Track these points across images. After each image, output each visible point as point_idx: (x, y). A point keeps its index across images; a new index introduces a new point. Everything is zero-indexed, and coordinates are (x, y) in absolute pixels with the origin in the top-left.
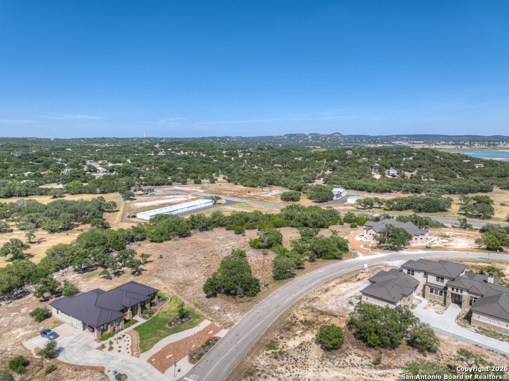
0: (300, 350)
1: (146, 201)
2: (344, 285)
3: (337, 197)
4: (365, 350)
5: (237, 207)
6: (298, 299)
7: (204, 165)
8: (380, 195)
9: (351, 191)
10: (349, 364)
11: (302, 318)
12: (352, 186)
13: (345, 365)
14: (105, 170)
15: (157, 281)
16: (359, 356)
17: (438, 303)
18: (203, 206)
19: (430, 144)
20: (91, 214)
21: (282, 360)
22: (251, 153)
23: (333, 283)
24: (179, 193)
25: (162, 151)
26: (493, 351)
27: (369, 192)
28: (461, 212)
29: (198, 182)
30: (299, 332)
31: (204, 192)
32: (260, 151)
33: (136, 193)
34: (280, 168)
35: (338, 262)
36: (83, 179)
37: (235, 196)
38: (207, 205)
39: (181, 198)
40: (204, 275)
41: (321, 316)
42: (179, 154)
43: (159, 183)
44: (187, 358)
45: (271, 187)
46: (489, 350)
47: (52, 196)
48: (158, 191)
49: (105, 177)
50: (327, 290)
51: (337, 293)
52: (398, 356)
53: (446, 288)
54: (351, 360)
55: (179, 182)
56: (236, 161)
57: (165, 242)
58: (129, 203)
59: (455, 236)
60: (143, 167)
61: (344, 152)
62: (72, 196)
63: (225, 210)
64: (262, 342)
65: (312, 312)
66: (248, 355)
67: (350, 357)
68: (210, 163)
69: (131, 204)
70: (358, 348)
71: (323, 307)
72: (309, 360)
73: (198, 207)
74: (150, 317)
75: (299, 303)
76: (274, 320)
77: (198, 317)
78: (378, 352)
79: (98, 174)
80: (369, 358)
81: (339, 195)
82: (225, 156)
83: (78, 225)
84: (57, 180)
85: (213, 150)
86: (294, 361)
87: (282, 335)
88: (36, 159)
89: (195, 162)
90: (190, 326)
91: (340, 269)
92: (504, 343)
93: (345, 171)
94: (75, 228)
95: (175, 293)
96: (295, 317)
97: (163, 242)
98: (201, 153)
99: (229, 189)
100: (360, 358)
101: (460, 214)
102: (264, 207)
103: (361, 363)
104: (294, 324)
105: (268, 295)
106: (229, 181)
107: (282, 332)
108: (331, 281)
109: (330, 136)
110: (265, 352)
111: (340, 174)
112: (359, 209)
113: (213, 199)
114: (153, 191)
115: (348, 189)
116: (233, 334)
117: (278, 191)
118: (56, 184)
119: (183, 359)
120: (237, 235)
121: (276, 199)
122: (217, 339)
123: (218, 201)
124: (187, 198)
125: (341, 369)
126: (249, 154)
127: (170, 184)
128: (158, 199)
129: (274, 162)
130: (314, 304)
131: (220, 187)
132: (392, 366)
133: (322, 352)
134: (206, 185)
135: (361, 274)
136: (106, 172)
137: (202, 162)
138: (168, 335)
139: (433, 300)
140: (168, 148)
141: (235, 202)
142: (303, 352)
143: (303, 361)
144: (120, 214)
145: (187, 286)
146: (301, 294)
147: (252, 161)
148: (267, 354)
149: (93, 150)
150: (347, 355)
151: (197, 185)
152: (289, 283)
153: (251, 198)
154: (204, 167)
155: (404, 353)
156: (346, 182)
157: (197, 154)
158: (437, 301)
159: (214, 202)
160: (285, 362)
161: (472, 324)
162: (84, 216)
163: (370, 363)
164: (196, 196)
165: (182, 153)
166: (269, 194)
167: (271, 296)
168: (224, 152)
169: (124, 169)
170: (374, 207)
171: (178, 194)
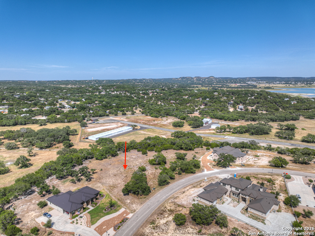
0: (165, 225)
1: (94, 127)
2: (193, 189)
3: (205, 124)
4: (195, 226)
5: (147, 132)
6: (169, 197)
7: (128, 102)
8: (232, 122)
9: (214, 119)
10: (187, 232)
11: (169, 208)
12: (216, 117)
13: (185, 233)
14: (70, 107)
15: (99, 185)
16: (192, 228)
17: (236, 201)
18: (127, 131)
19: (270, 83)
20: (62, 137)
21: (157, 230)
22: (157, 93)
23: (188, 188)
24: (113, 121)
25: (103, 91)
26: (253, 227)
27: (225, 120)
28: (276, 135)
29: (124, 114)
30: (166, 216)
31: (128, 121)
32: (163, 91)
33: (88, 122)
34: (174, 103)
35: (193, 175)
36: (57, 113)
37: (146, 124)
38: (129, 130)
39: (114, 125)
40: (124, 181)
41: (178, 207)
42: (113, 93)
43: (101, 115)
44: (112, 228)
45: (168, 117)
46: (251, 226)
47: (39, 125)
48: (101, 120)
49: (70, 111)
50: (184, 192)
51: (189, 194)
52: (210, 229)
53: (239, 194)
54: (188, 231)
55: (113, 114)
56: (147, 98)
57: (104, 160)
58: (84, 129)
59: (262, 156)
60: (92, 105)
61: (213, 93)
62: (51, 124)
63: (139, 133)
64: (149, 220)
65: (174, 205)
66: (141, 227)
67: (188, 229)
68: (132, 100)
69: (85, 130)
70: (192, 225)
71: (180, 202)
72: (169, 230)
73: (124, 132)
74: (96, 206)
75: (169, 199)
76: (156, 209)
77: (119, 206)
78: (201, 226)
79: (66, 109)
80: (197, 230)
81: (207, 123)
82: (141, 95)
83: (55, 144)
84: (42, 113)
85: (134, 90)
86: (162, 230)
87: (158, 217)
88: (29, 99)
89: (123, 100)
90: (115, 211)
91: (193, 179)
92: (260, 223)
93: (212, 106)
94: (54, 146)
95: (108, 192)
96: (166, 207)
97: (103, 160)
98: (127, 92)
99: (142, 119)
100: (192, 230)
101: (276, 136)
102: (162, 132)
103: (193, 232)
104: (165, 211)
105: (154, 194)
106: (143, 113)
107: (158, 216)
108: (187, 187)
109: (208, 78)
110: (149, 226)
111: (209, 108)
112: (218, 132)
113: (132, 127)
114: (98, 120)
115: (213, 118)
116: (135, 216)
117: (171, 120)
118: (41, 116)
119: (111, 229)
120: (143, 155)
121: (170, 125)
122: (127, 219)
123: (136, 128)
124: (118, 125)
125: (183, 235)
126: (156, 93)
127: (108, 116)
128: (101, 126)
129: (171, 100)
130: (176, 200)
131: (137, 118)
132: (206, 234)
133: (175, 226)
134: (129, 116)
135: (203, 183)
136: (70, 108)
137: (127, 99)
138: (104, 216)
139: (234, 199)
140: (107, 89)
141: (146, 128)
142: (167, 226)
143: (166, 230)
144: (79, 136)
145: (115, 188)
146: (171, 194)
147: (158, 99)
148: (150, 227)
149: (62, 91)
150: (187, 228)
151: (124, 116)
152: (166, 187)
153: (155, 125)
154: (128, 103)
155: (213, 227)
156: (212, 114)
157: (124, 94)
158: (236, 200)
159: (133, 128)
160: (158, 231)
161: (248, 213)
162: (59, 139)
163: (197, 232)
164: (123, 123)
165: (115, 92)
166: (166, 122)
167: (156, 196)
168: (141, 92)
169: (81, 106)
170: (226, 131)
171: (113, 123)
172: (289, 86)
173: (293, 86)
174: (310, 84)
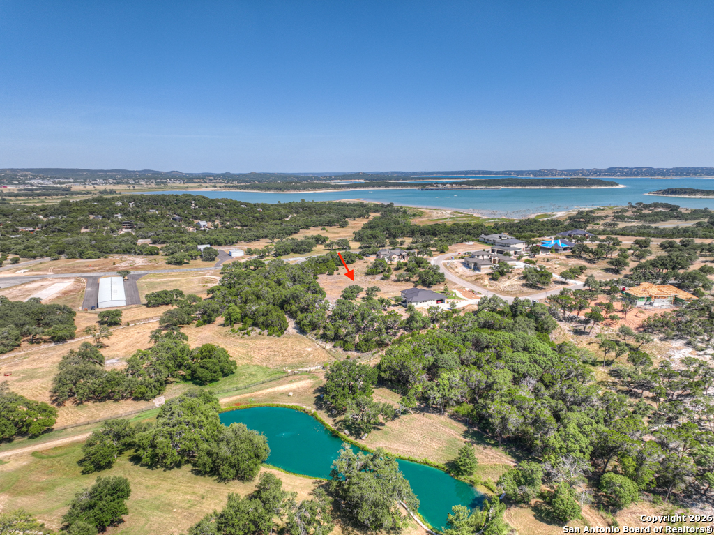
39: (57, 284)
121: (162, 265)
128: (30, 291)
159: (123, 279)
172: (134, 187)
173: (140, 188)
174: (163, 183)
